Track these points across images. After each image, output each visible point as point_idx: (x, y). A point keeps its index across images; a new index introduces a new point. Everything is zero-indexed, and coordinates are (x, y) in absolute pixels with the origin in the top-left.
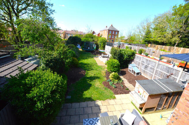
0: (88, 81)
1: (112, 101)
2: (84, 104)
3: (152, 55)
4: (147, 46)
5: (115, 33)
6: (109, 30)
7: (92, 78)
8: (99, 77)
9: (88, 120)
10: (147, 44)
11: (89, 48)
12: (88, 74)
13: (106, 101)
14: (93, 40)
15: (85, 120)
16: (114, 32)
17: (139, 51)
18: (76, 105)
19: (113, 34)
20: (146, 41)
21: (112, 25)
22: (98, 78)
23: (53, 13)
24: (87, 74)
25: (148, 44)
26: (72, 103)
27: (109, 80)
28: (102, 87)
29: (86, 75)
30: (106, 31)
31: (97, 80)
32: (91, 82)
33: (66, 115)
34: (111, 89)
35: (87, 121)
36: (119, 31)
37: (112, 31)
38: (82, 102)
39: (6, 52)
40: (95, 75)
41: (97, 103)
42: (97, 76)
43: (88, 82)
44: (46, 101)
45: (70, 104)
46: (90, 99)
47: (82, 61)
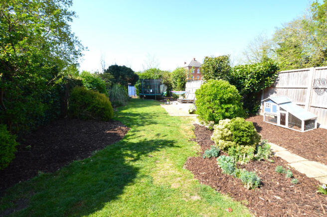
0: (127, 155)
7: (147, 147)
11: (151, 91)
16: (198, 70)
19: (199, 73)
23: (72, 20)
27: (212, 151)
28: (187, 185)
29: (126, 137)
32: (138, 159)
37: (196, 68)
40: (158, 135)
42: (164, 138)
43: (128, 159)
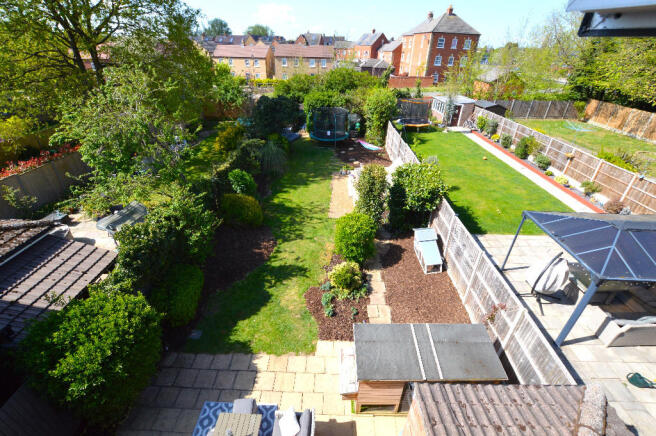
0: (267, 281)
1: (297, 362)
2: (222, 360)
3: (561, 169)
4: (581, 109)
5: (461, 44)
6: (436, 34)
7: (285, 273)
8: (305, 270)
9: (216, 405)
10: (582, 103)
11: (329, 133)
12: (279, 255)
13: (284, 358)
14: (348, 101)
15: (208, 405)
16: (455, 41)
17: (518, 146)
18: (204, 360)
19: (454, 47)
20: (579, 89)
21: (451, 10)
22: (301, 271)
24: (275, 257)
25: (587, 100)
26: (196, 354)
27: (326, 285)
28: (298, 308)
29: (269, 259)
30: (423, 36)
31: (294, 279)
32: (274, 285)
33: (173, 386)
34: (318, 318)
35: (211, 408)
36: (478, 35)
37: (449, 36)
38: (222, 353)
39: (42, 226)
40: (297, 259)
41: (255, 362)
42: (301, 264)
43: (267, 285)
44: (89, 381)
45: (193, 356)
46: (245, 349)
47: (285, 196)
